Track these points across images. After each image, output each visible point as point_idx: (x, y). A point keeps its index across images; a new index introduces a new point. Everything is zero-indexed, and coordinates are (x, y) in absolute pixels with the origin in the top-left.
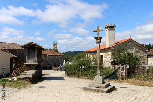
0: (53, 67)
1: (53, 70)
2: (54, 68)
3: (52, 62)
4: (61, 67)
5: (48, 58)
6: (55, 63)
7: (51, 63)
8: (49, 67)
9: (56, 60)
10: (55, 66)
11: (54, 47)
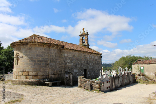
0: (80, 79)
1: (80, 87)
2: (82, 82)
3: (76, 67)
4: (101, 79)
5: (66, 55)
6: (85, 71)
7: (76, 71)
8: (68, 79)
9: (88, 64)
10: (85, 77)
11: (82, 39)
